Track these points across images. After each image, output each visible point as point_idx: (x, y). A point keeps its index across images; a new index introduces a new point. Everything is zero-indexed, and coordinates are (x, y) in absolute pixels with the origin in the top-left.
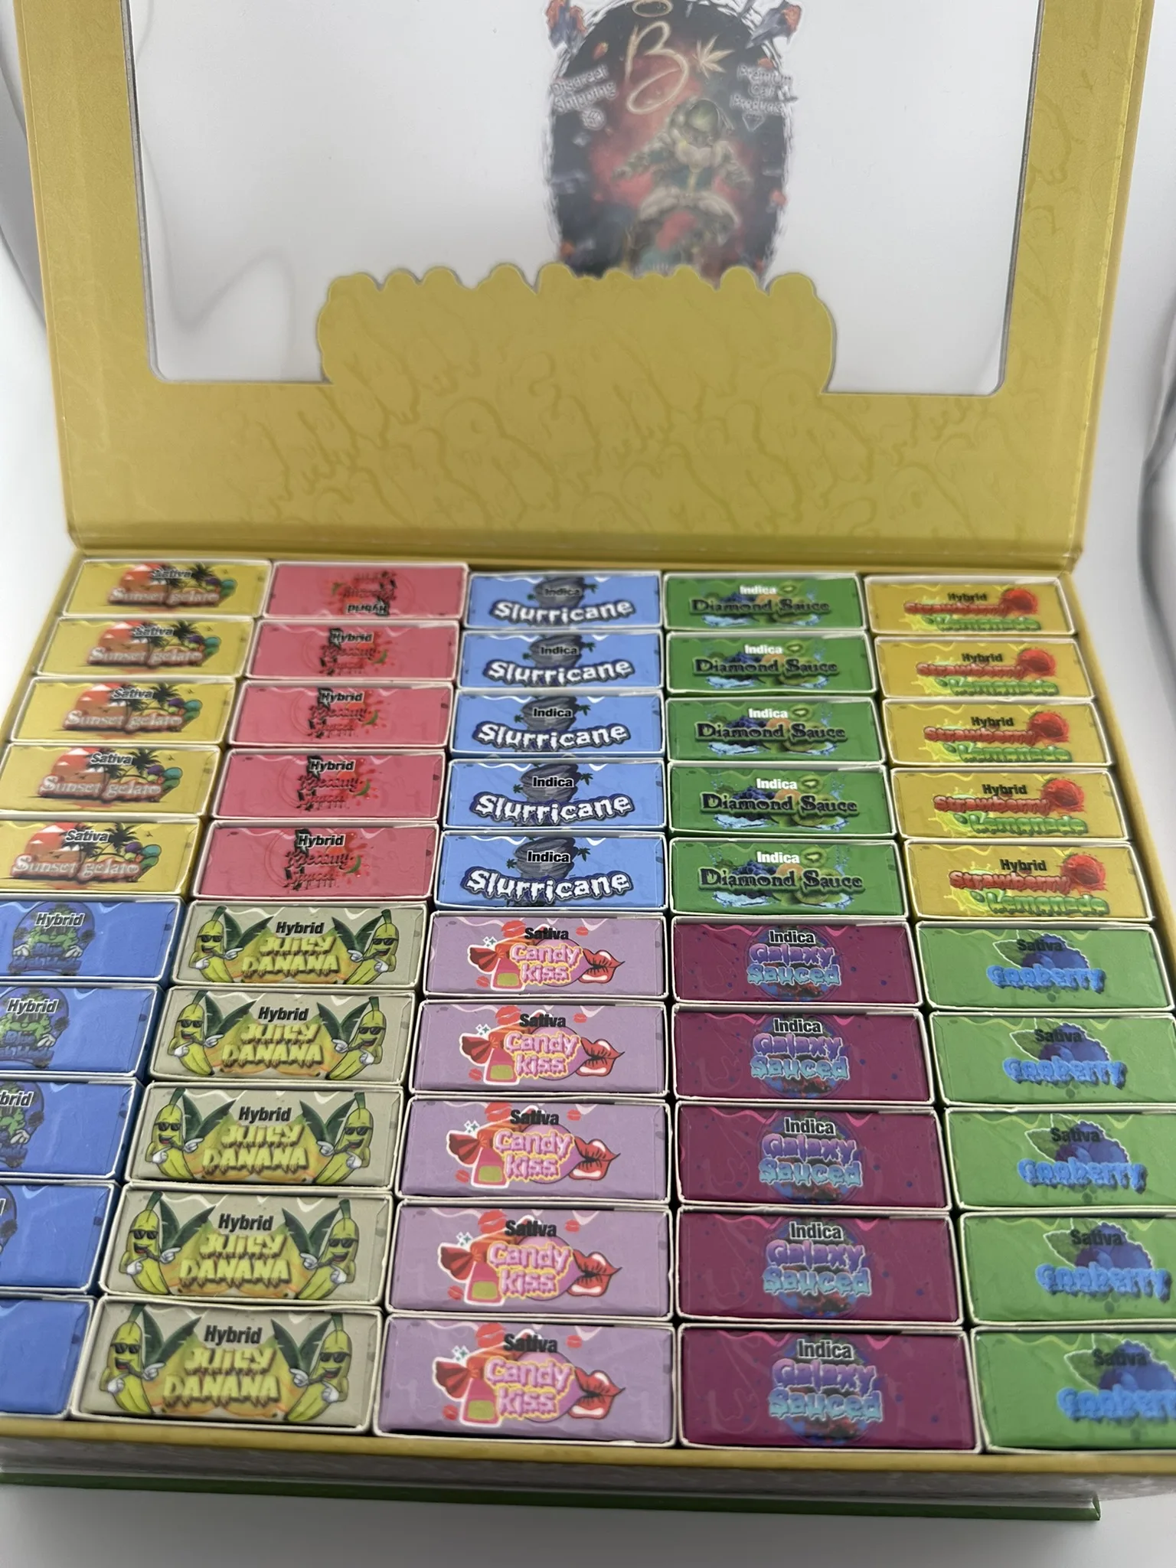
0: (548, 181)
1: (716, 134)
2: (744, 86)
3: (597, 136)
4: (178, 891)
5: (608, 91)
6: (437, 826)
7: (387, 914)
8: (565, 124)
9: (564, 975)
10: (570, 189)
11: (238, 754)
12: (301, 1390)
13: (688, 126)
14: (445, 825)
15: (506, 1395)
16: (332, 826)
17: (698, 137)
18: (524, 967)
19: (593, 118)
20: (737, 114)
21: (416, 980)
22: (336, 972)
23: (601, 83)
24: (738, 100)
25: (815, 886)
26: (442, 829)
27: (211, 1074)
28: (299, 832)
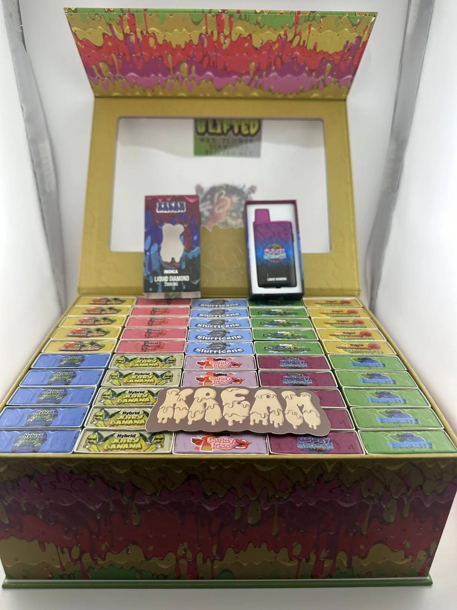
4: (111, 351)
7: (172, 356)
11: (127, 329)
12: (148, 446)
14: (188, 340)
15: (214, 445)
21: (182, 367)
22: (158, 366)
25: (296, 350)
26: (187, 341)
27: (121, 385)
28: (145, 342)
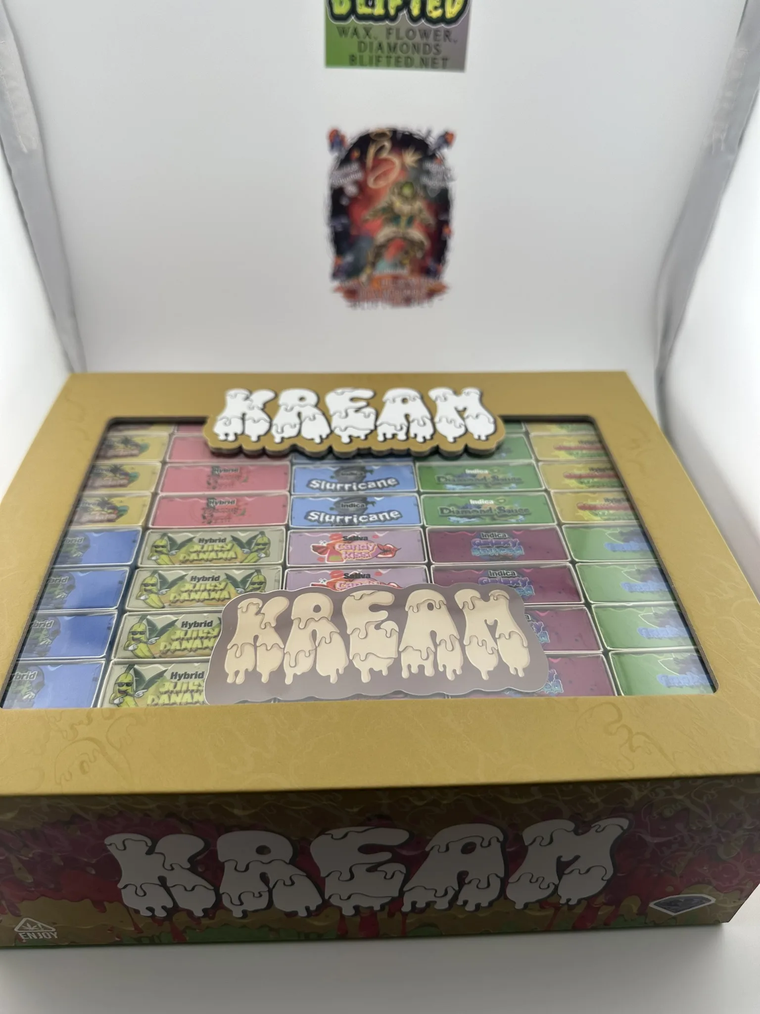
0: (328, 224)
1: (414, 196)
2: (428, 173)
3: (353, 200)
4: (140, 524)
5: (359, 176)
6: (288, 494)
7: (262, 533)
8: (337, 194)
9: (367, 555)
10: (339, 229)
11: (171, 467)
13: (400, 194)
14: (293, 493)
16: (229, 496)
17: (406, 199)
18: (344, 553)
19: (351, 190)
20: (425, 187)
21: (282, 560)
22: (236, 558)
23: (356, 172)
24: (425, 180)
25: (503, 514)
26: (291, 495)
27: (163, 607)
28: (209, 499)
